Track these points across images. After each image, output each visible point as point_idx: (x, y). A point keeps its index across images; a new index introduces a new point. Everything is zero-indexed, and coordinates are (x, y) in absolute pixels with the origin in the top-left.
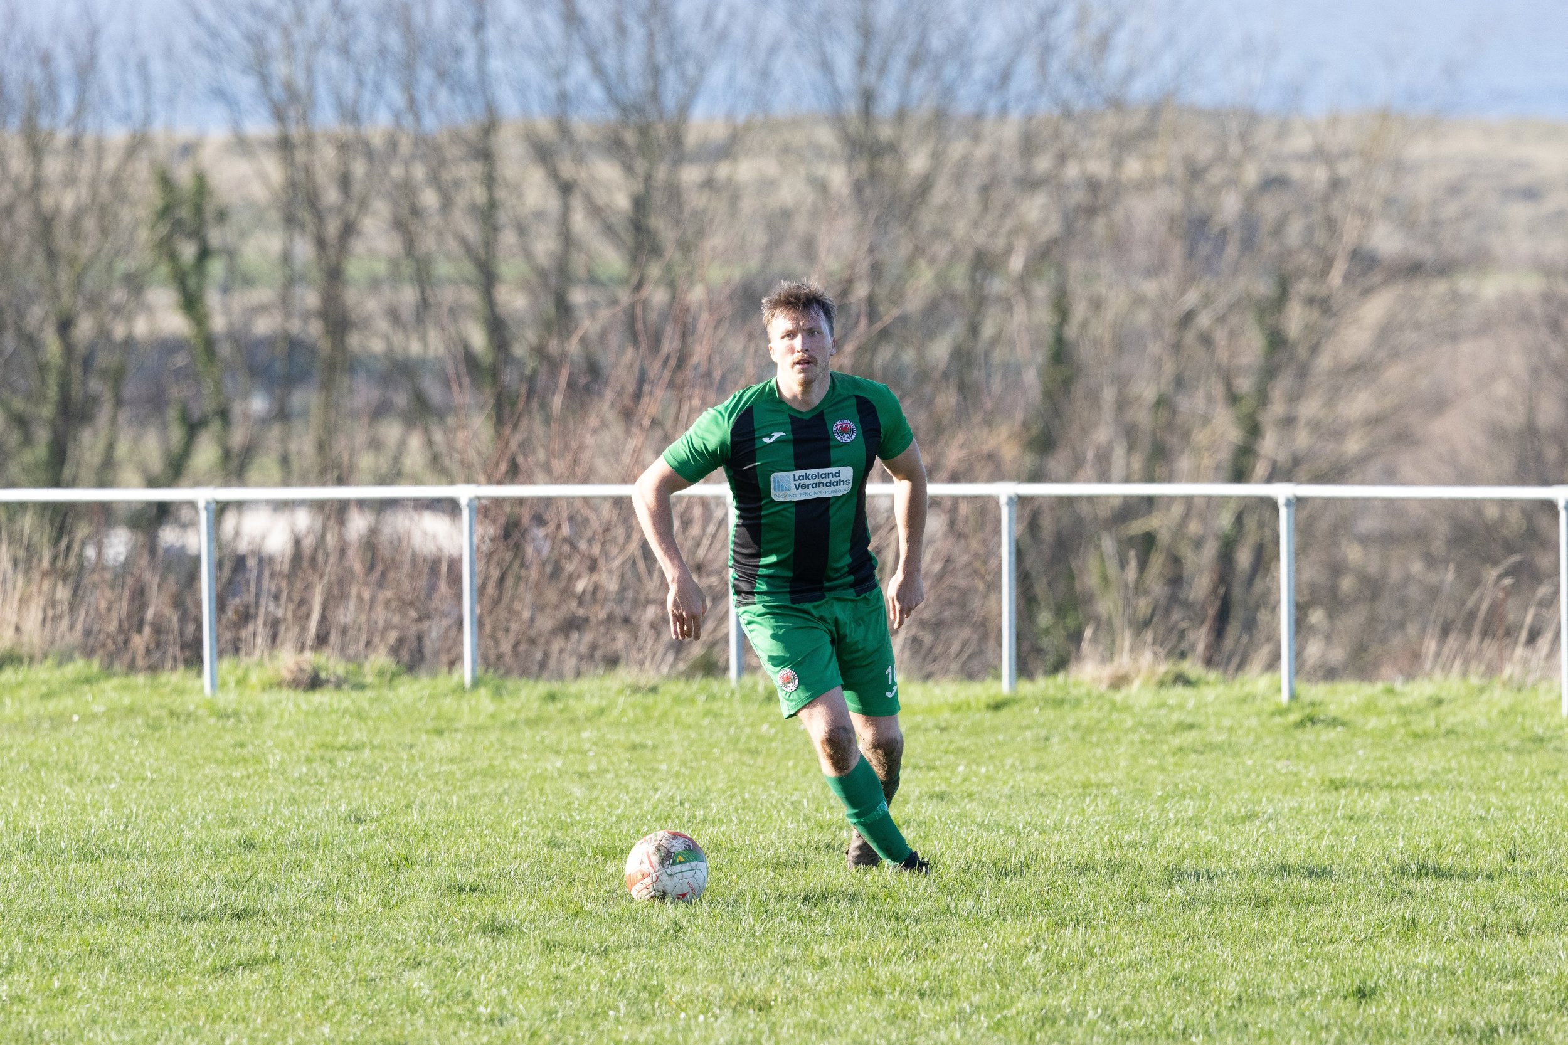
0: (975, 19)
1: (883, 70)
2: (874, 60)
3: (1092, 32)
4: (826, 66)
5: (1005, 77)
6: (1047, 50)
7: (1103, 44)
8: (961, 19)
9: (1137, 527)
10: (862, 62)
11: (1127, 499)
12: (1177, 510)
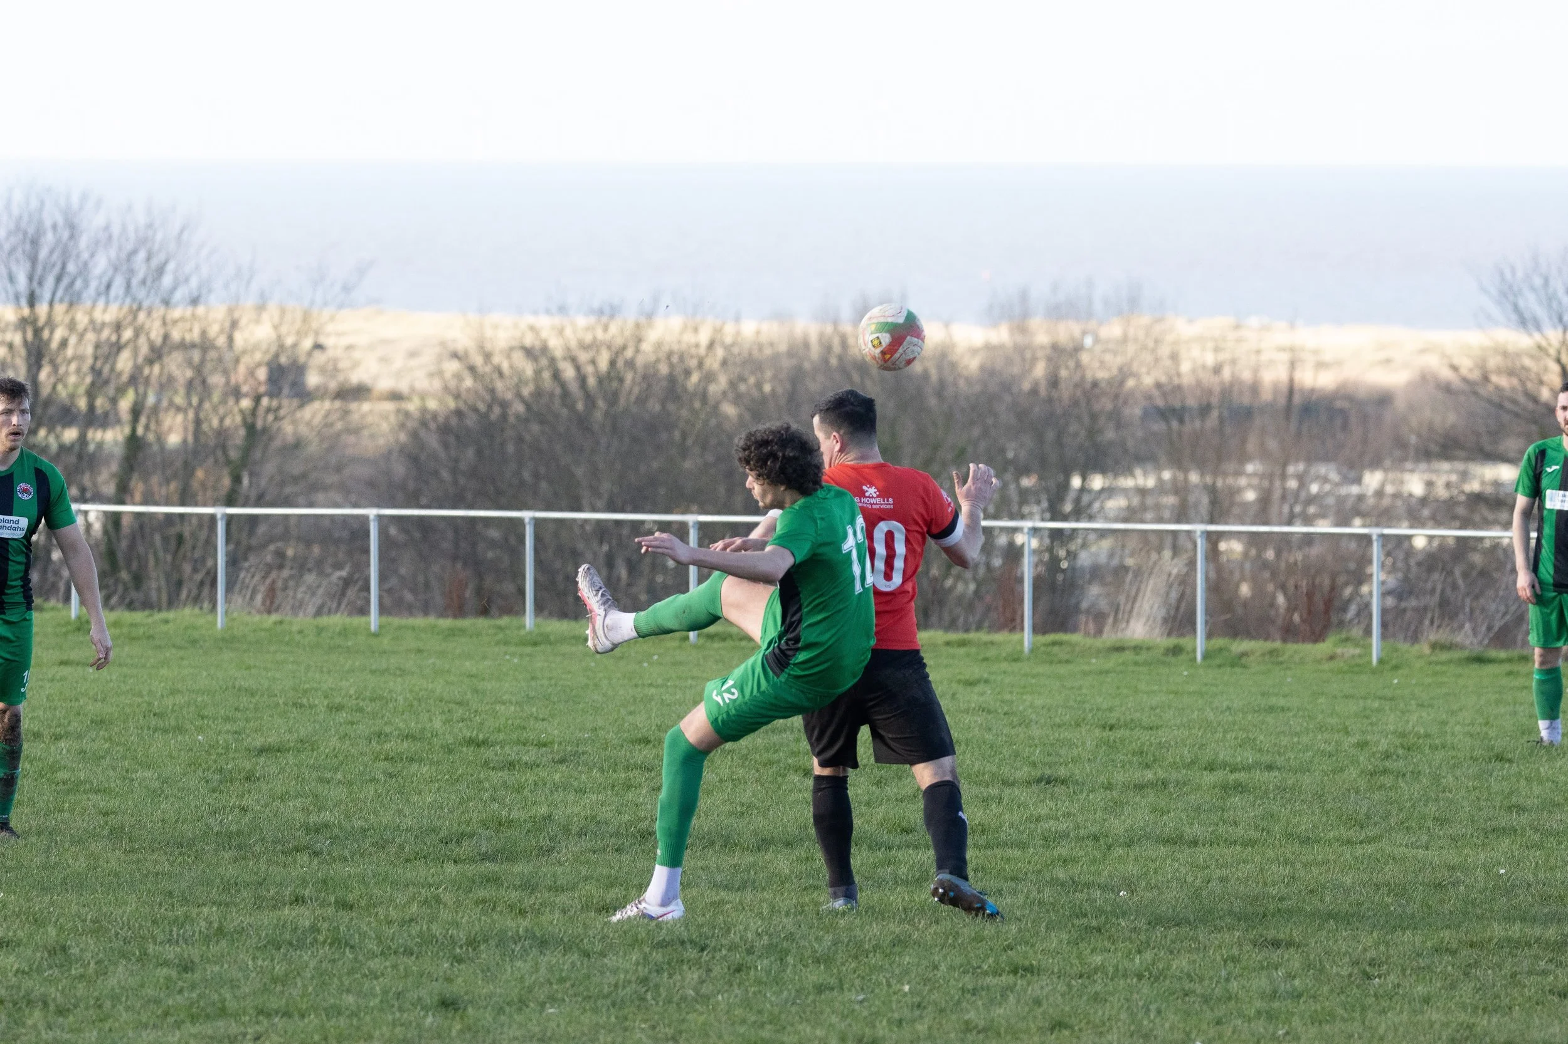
0: (92, 256)
1: (40, 284)
2: (36, 278)
3: (155, 263)
4: (11, 279)
5: (108, 287)
6: (131, 272)
7: (160, 271)
8: (85, 255)
9: (173, 531)
10: (31, 278)
11: (168, 516)
12: (194, 521)
